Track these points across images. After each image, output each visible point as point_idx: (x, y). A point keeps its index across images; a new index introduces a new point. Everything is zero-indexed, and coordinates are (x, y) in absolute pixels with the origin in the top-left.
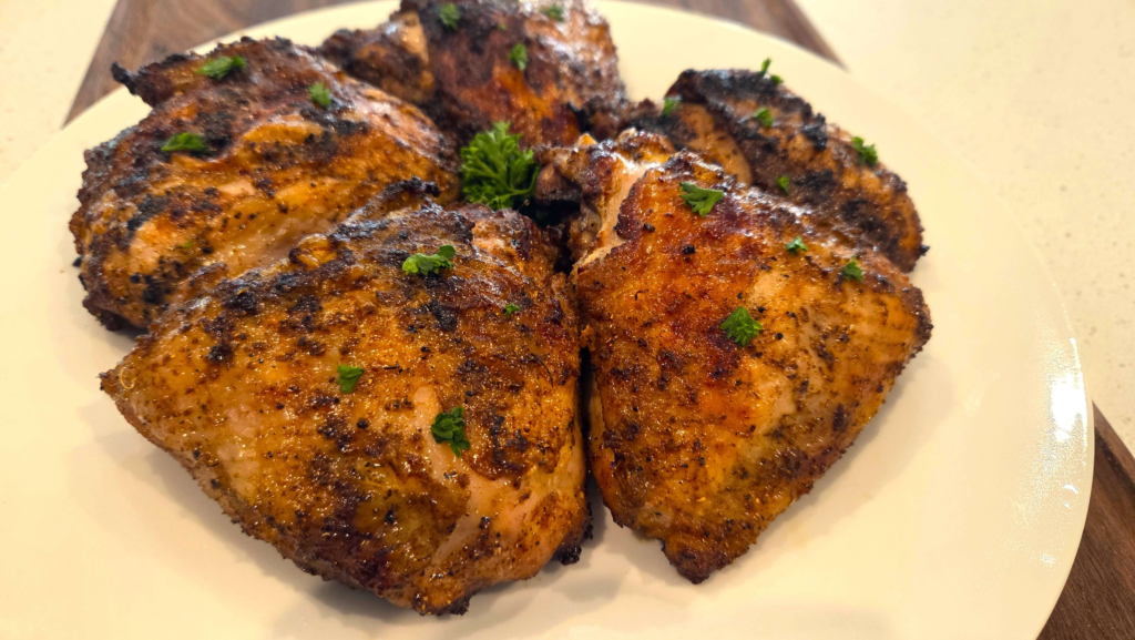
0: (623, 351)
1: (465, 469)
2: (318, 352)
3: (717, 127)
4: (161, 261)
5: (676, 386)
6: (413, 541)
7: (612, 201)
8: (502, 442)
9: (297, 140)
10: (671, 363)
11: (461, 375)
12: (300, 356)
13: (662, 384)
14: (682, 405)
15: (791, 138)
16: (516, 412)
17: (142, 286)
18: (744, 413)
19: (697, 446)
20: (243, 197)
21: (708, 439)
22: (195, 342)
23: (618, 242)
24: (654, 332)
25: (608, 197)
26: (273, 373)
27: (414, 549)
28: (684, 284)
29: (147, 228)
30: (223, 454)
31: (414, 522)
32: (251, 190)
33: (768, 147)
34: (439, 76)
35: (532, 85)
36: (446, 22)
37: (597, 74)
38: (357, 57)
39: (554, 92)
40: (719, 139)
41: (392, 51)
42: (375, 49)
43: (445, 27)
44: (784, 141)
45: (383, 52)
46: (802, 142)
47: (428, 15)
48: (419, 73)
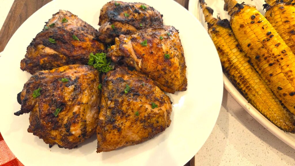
0: (156, 74)
1: (159, 108)
2: (129, 115)
3: (123, 24)
4: (81, 130)
5: (167, 72)
6: (162, 121)
7: (132, 54)
8: (160, 100)
9: (73, 91)
10: (164, 70)
11: (147, 98)
13: (166, 73)
14: (170, 73)
15: (134, 15)
16: (157, 95)
17: (82, 136)
18: (176, 67)
19: (175, 76)
20: (79, 109)
21: (175, 74)
22: (113, 132)
23: (141, 60)
24: (158, 68)
25: (131, 54)
26: (128, 124)
28: (155, 58)
29: (72, 128)
30: (131, 139)
32: (79, 106)
33: (133, 20)
34: (65, 54)
35: (82, 41)
36: (53, 43)
37: (85, 26)
38: (41, 64)
39: (87, 38)
40: (125, 25)
41: (47, 57)
42: (43, 59)
43: (54, 44)
44: (133, 17)
45: (46, 59)
46: (136, 15)
47: (46, 44)
48: (59, 57)
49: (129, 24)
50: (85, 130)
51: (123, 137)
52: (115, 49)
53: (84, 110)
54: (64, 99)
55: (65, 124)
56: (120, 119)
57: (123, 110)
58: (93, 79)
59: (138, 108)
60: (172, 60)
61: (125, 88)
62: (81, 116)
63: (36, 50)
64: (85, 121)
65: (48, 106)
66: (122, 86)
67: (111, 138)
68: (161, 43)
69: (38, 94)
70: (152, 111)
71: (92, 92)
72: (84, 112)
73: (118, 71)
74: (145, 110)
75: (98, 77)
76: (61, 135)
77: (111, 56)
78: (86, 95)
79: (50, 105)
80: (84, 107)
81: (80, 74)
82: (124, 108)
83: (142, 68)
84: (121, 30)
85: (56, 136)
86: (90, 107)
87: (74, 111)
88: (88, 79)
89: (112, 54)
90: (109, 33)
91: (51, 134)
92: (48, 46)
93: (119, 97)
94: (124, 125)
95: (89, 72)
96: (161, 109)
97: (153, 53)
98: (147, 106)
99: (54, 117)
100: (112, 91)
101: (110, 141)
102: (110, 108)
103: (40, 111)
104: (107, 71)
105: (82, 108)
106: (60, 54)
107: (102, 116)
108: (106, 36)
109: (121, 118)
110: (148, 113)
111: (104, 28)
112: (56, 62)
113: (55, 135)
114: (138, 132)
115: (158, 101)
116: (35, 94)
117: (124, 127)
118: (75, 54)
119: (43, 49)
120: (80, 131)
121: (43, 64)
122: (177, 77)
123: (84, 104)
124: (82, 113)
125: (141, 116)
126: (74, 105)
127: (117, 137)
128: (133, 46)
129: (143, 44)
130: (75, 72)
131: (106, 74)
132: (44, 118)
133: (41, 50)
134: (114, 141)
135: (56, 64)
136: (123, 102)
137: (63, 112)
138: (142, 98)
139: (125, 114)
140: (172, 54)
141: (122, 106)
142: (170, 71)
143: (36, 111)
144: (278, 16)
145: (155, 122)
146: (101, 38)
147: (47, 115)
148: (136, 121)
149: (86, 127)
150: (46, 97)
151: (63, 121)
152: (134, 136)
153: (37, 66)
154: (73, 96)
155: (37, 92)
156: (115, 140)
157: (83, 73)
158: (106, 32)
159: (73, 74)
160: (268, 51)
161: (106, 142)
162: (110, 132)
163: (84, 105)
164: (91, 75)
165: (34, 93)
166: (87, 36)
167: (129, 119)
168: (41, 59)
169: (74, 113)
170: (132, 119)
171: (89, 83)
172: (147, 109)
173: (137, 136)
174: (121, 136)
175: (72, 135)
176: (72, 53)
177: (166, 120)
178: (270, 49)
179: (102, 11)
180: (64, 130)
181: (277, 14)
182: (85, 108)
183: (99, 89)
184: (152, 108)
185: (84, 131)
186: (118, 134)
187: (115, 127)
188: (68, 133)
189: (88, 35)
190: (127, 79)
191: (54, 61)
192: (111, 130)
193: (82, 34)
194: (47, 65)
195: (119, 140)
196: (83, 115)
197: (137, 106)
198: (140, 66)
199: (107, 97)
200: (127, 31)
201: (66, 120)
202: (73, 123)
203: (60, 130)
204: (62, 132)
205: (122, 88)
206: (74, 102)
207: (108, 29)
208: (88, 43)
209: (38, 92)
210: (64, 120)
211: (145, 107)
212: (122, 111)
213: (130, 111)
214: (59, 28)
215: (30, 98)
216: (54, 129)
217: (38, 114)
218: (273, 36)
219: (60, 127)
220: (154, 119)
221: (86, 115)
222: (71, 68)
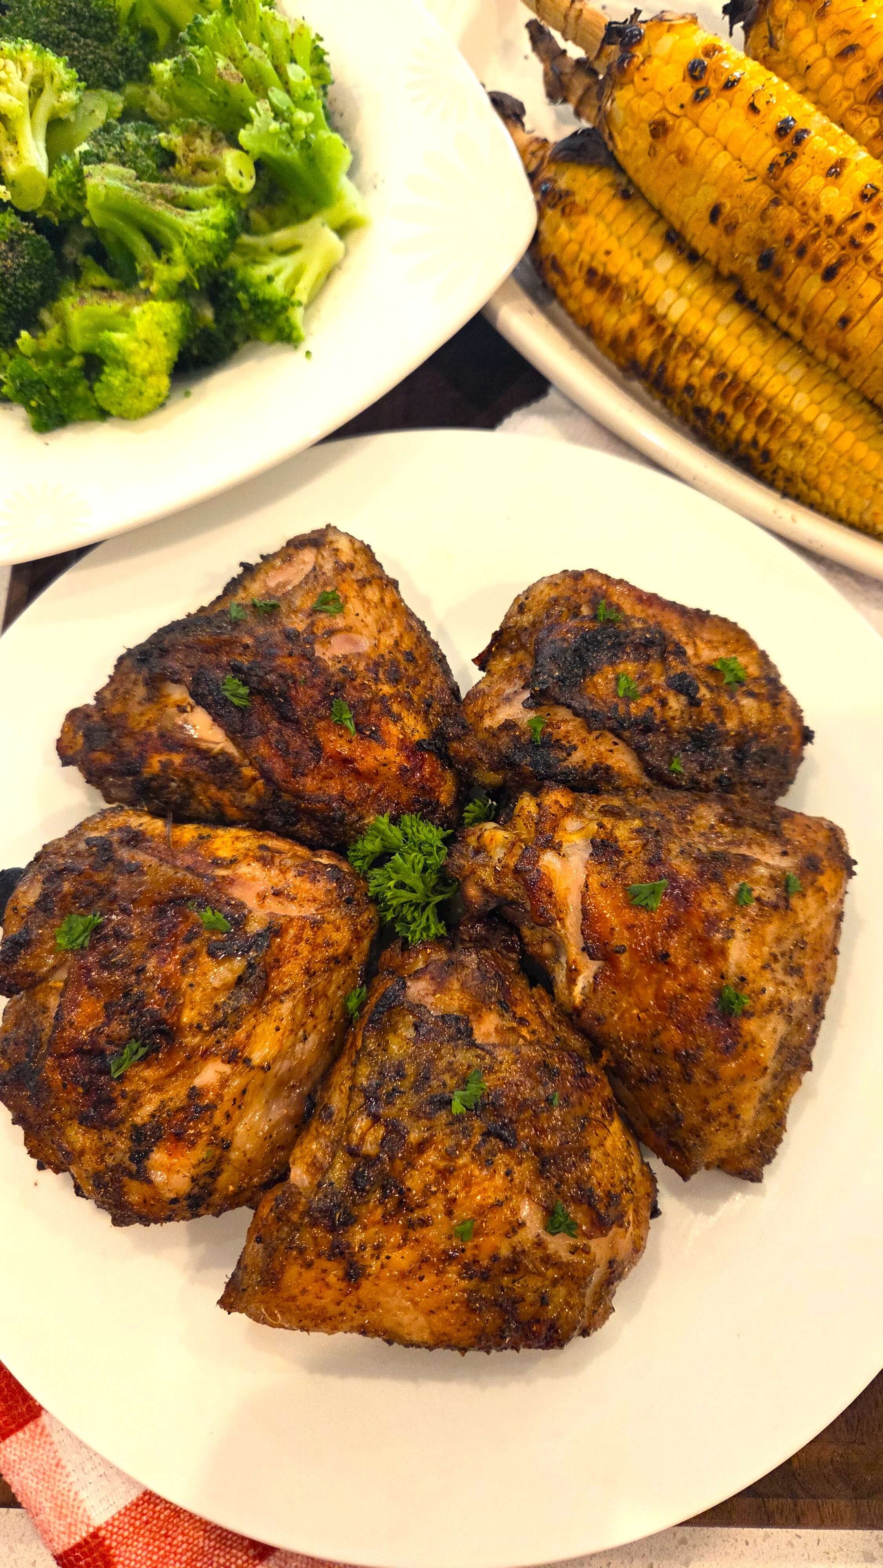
1: (582, 1241)
2: (425, 1223)
3: (591, 728)
4: (193, 1180)
6: (568, 1304)
7: (568, 922)
8: (602, 1207)
9: (229, 989)
10: (687, 1059)
12: (414, 1235)
13: (687, 1078)
14: (708, 1086)
15: (664, 703)
16: (598, 1174)
17: (186, 1203)
19: (731, 1108)
20: (224, 1082)
21: (736, 1098)
22: (324, 1270)
23: (594, 967)
24: (665, 1038)
25: (561, 920)
26: (403, 1259)
27: (571, 1308)
28: (671, 987)
29: (158, 1157)
31: (561, 1292)
32: (227, 1069)
33: (646, 726)
34: (266, 775)
35: (370, 736)
36: (236, 701)
37: (410, 657)
38: (147, 773)
39: (394, 730)
40: (597, 738)
41: (187, 753)
42: (163, 758)
43: (238, 708)
44: (658, 709)
45: (177, 759)
46: (676, 703)
47: (203, 696)
48: (237, 772)
49: (618, 736)
50: (209, 1180)
51: (359, 1307)
52: (498, 853)
53: (244, 1092)
54: (179, 1012)
55: (135, 1126)
56: (375, 1224)
57: (409, 1190)
58: (340, 951)
59: (481, 1206)
60: (751, 1026)
61: (464, 1082)
62: (218, 1117)
63: (149, 700)
64: (227, 1146)
65: (99, 1006)
66: (450, 1068)
67: (304, 1291)
68: (732, 919)
69: (80, 941)
70: (539, 1244)
71: (312, 1015)
72: (238, 1104)
73: (464, 966)
74: (508, 1227)
75: (366, 943)
76: (103, 1161)
77: (466, 878)
78: (278, 1029)
79: (110, 1010)
80: (244, 1082)
81: (293, 910)
82: (415, 1182)
83: (583, 1008)
84: (569, 755)
85: (82, 1153)
86: (271, 1084)
87: (198, 1082)
88: (315, 947)
89: (473, 872)
90: (503, 748)
91: (63, 1133)
92: (207, 707)
93: (415, 1115)
94: (383, 1257)
95: (333, 915)
96: (586, 1250)
97: (668, 960)
98: (527, 1210)
99: (106, 1071)
100: (400, 1073)
101: (293, 1298)
102: (353, 1153)
103: (58, 1017)
104: (418, 936)
105: (236, 1083)
106: (247, 761)
107: (309, 1165)
108: (482, 754)
109: (386, 1220)
110: (514, 1248)
111: (491, 711)
112: (213, 790)
113: (78, 1146)
114: (432, 1312)
115: (592, 1207)
116: (67, 933)
117: (382, 1267)
118: (310, 784)
119: (185, 711)
120: (187, 1180)
121: (154, 777)
122: (737, 1117)
123: (253, 1068)
124: (226, 1105)
125: (476, 1247)
126: (206, 1055)
127: (329, 1296)
128: (587, 886)
129: (642, 897)
130: (277, 894)
131: (405, 945)
132: (63, 1056)
133: (172, 710)
134: (310, 1306)
135: (210, 798)
136: (422, 1147)
137: (149, 1066)
138: (520, 1163)
139: (412, 1211)
140: (765, 998)
141: (411, 1165)
142: (715, 1078)
143: (45, 1009)
144: (807, 36)
145: (530, 1296)
146: (457, 752)
147: (79, 1050)
148: (444, 1261)
149: (219, 1174)
150: (106, 964)
151: (132, 1109)
152: (406, 1319)
153: (130, 773)
154: (221, 1014)
155: (81, 928)
156: (318, 1303)
157: (310, 910)
158: (493, 733)
159: (262, 897)
160: (804, 210)
161: (275, 1293)
162: (309, 1265)
163: (252, 1073)
164: (338, 929)
165: (65, 928)
166: (397, 719)
167: (417, 1240)
168: (158, 751)
169: (195, 1094)
170: (431, 1243)
171: (317, 966)
172: (522, 1225)
173: (422, 1320)
174: (352, 1299)
175: (149, 1182)
176: (302, 780)
177: (588, 1303)
178: (810, 201)
179: (520, 607)
180: (122, 1144)
181: (799, 30)
182: (250, 1088)
183: (344, 1008)
184: (546, 1228)
185: (202, 1188)
186: (342, 1285)
187: (342, 1253)
188: (134, 1167)
189: (404, 714)
190: (488, 1035)
191: (207, 783)
192: (319, 1255)
193: (383, 699)
194: (173, 784)
195: (333, 1310)
196: (228, 1116)
197: (479, 1193)
198: (578, 989)
199: (364, 1090)
200: (596, 769)
201: (149, 1109)
202: (172, 1138)
203: (108, 1136)
204: (112, 1149)
205: (446, 1077)
206: (212, 1039)
207: (509, 726)
208: (391, 753)
209: (84, 931)
210: (141, 1105)
211: (515, 1211)
212: (401, 1192)
213: (436, 1205)
214: (291, 636)
215: (41, 941)
216: (84, 1120)
217: (47, 1023)
218: (805, 131)
219: (114, 1124)
220: (534, 1282)
221: (240, 1119)
222: (266, 859)
